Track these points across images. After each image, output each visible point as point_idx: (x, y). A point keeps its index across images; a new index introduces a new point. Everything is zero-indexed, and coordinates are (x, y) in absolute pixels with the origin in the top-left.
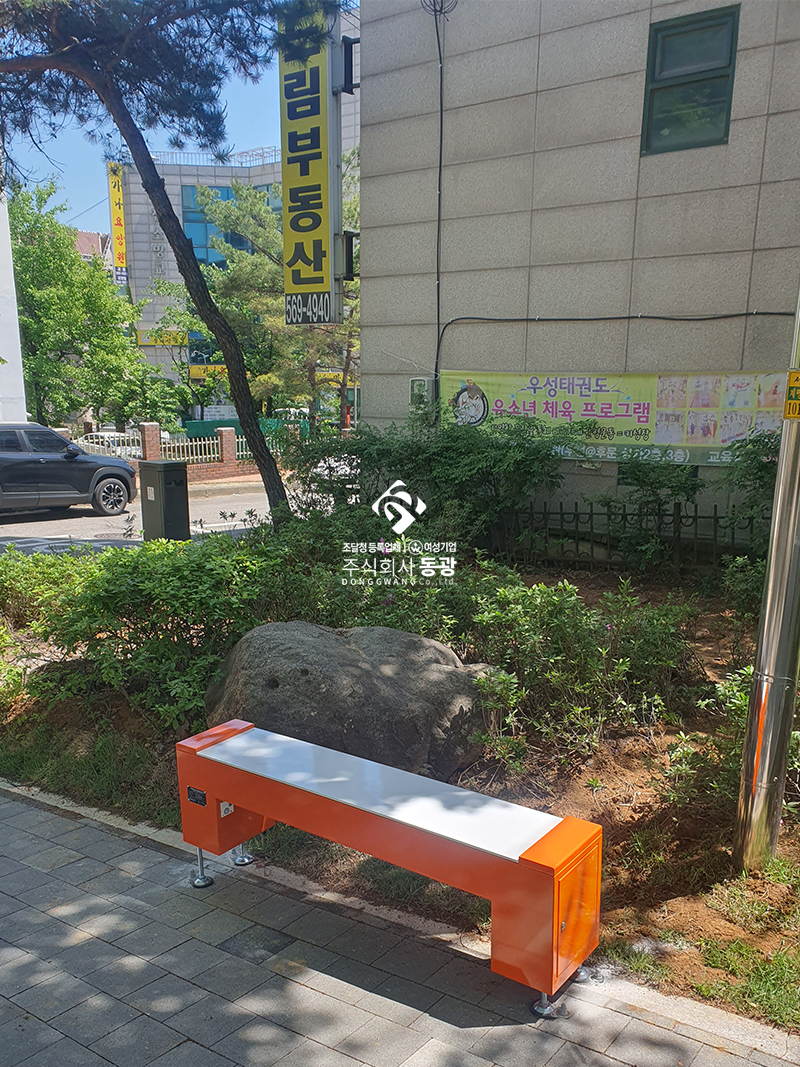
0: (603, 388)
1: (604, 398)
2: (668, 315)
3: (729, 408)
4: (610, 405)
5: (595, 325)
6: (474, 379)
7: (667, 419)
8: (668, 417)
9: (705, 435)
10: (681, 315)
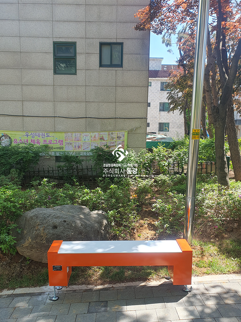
0: (49, 136)
1: (49, 138)
2: (65, 117)
3: (84, 141)
4: (51, 140)
5: (45, 118)
6: (6, 133)
7: (68, 144)
8: (68, 143)
9: (79, 148)
10: (69, 117)
